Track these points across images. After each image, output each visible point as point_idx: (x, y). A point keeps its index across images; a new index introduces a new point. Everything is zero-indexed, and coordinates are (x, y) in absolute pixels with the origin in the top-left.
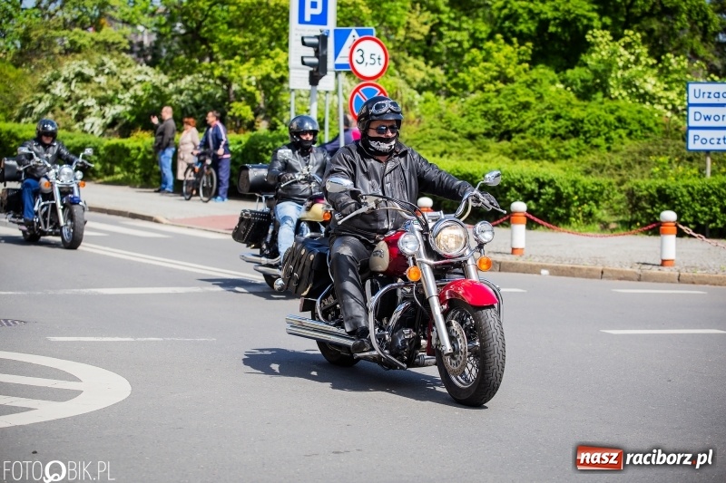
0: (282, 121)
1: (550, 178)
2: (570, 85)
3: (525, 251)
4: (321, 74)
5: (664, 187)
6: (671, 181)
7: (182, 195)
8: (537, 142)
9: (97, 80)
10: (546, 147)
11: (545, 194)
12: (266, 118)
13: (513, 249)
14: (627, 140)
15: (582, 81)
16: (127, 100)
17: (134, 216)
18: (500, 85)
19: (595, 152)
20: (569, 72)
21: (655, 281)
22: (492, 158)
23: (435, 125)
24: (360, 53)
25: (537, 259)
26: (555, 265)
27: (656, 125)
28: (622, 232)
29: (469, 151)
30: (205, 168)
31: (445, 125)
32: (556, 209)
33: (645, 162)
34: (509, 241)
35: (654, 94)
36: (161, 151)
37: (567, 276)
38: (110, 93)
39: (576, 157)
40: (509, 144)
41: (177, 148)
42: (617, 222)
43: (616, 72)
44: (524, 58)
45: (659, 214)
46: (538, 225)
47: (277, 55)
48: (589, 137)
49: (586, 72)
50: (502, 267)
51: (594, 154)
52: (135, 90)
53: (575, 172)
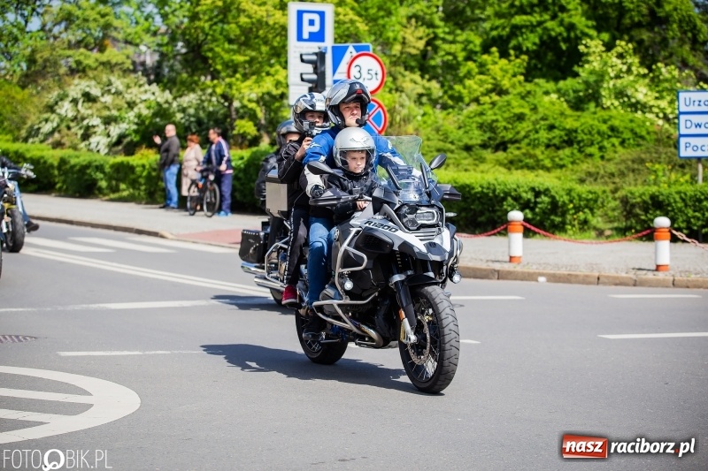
1: (545, 187)
2: (564, 95)
3: (521, 260)
4: (320, 89)
5: (657, 194)
6: (664, 189)
7: (187, 210)
8: (532, 152)
9: (103, 100)
10: (541, 157)
11: (541, 203)
12: (268, 133)
13: (511, 257)
14: (620, 149)
15: (574, 91)
16: (132, 118)
17: (140, 232)
18: (495, 97)
19: (589, 160)
20: (562, 84)
21: (650, 286)
22: (489, 169)
23: (432, 137)
24: (358, 68)
25: (534, 267)
26: (552, 272)
27: (648, 133)
28: (617, 238)
29: (466, 162)
30: (208, 184)
31: (442, 138)
32: (552, 217)
33: (638, 170)
34: (507, 249)
35: (645, 103)
36: (166, 167)
37: (564, 282)
38: (115, 113)
39: (570, 166)
40: (505, 155)
41: (181, 164)
42: (612, 229)
43: (608, 83)
44: (519, 71)
45: (652, 221)
46: (535, 233)
47: (277, 71)
48: (583, 147)
49: (578, 83)
50: (500, 275)
51: (588, 163)
52: (139, 109)
53: (570, 181)
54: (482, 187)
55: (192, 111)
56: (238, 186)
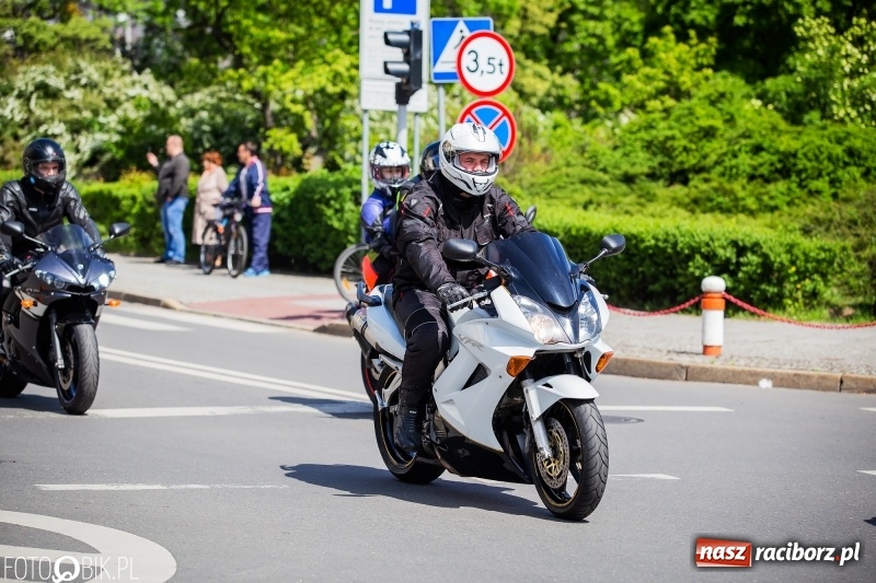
0: (342, 157)
1: (754, 240)
2: (771, 101)
3: (722, 349)
4: (413, 87)
7: (200, 267)
8: (727, 186)
9: (68, 94)
10: (741, 194)
11: (746, 265)
12: (320, 152)
13: (705, 347)
14: (863, 184)
15: (789, 95)
16: (113, 125)
17: (132, 299)
18: (670, 102)
19: (815, 200)
20: (770, 83)
22: (662, 211)
23: (573, 162)
24: (473, 56)
25: (742, 362)
28: (863, 322)
29: (628, 200)
30: (233, 227)
31: (589, 162)
32: (763, 286)
34: (699, 335)
36: (169, 199)
37: (788, 387)
38: (87, 114)
39: (786, 208)
40: (685, 190)
42: (854, 306)
43: (841, 81)
44: (705, 61)
46: (738, 309)
47: (336, 58)
48: (806, 178)
49: (796, 82)
50: (690, 374)
51: (813, 204)
52: (125, 110)
53: (791, 231)
54: (657, 239)
55: (204, 115)
56: (280, 231)
